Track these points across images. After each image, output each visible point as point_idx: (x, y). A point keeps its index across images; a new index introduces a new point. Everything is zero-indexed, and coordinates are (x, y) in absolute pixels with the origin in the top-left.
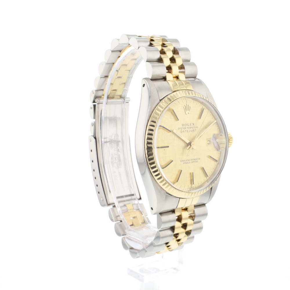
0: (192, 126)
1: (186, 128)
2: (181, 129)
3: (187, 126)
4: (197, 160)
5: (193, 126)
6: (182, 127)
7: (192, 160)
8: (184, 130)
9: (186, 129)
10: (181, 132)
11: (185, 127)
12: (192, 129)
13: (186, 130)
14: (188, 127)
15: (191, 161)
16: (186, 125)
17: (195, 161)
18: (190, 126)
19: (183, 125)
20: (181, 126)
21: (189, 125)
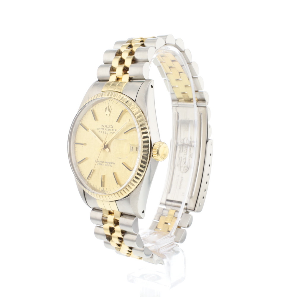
0: (110, 128)
1: (105, 129)
2: (99, 129)
4: (111, 164)
5: (112, 128)
6: (101, 128)
7: (106, 162)
8: (102, 131)
10: (99, 132)
11: (103, 128)
12: (110, 131)
13: (104, 131)
14: (106, 128)
15: (105, 164)
16: (104, 126)
17: (109, 164)
18: (108, 128)
19: (102, 126)
20: (100, 127)
21: (108, 126)
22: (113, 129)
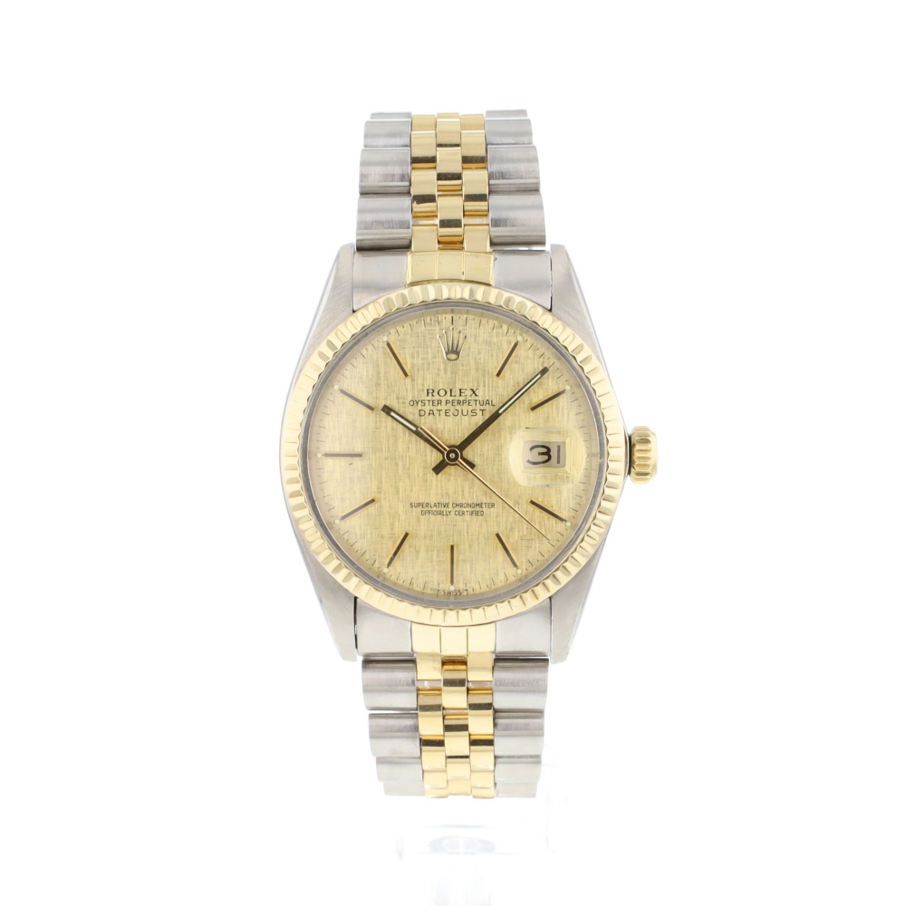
0: (467, 398)
1: (444, 402)
2: (420, 404)
3: (448, 397)
4: (480, 509)
5: (474, 397)
6: (428, 398)
7: (460, 505)
8: (435, 409)
9: (443, 407)
10: (422, 413)
11: (436, 397)
12: (465, 407)
13: (439, 407)
14: (451, 398)
15: (453, 510)
16: (442, 393)
17: (470, 509)
18: (457, 398)
19: (431, 391)
20: (424, 396)
21: (456, 392)
22: (477, 398)
